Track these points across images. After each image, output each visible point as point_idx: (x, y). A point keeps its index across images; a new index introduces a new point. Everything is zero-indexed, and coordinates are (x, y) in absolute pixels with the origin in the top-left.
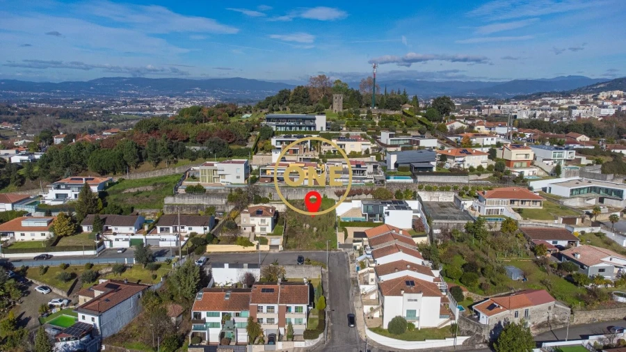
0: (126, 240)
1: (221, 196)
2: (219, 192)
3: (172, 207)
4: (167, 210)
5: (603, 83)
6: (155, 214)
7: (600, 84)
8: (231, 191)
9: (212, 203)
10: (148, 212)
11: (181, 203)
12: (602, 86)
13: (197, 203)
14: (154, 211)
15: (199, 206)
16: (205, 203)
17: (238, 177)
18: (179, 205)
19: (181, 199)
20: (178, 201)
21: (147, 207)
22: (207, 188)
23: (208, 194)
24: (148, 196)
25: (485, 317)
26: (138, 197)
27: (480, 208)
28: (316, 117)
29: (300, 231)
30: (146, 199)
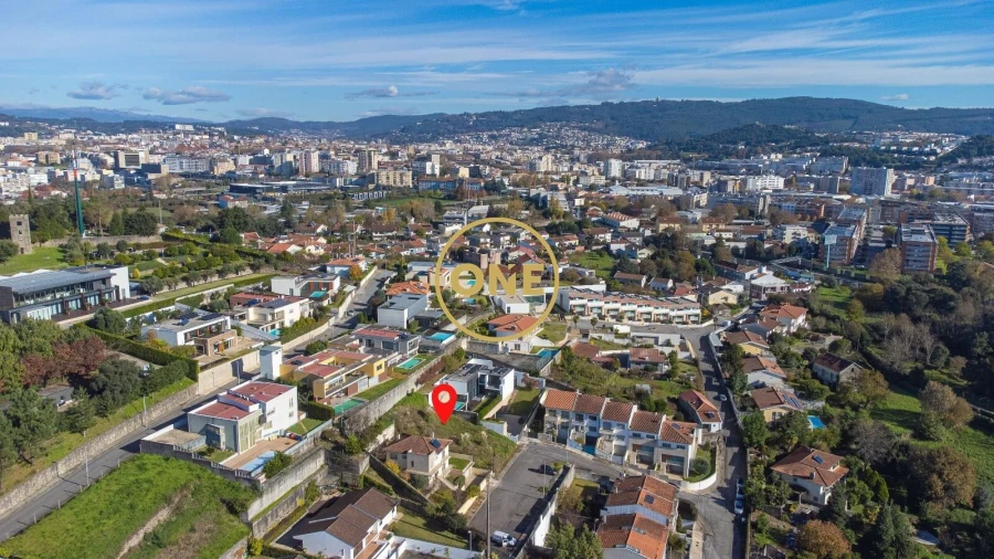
1: (314, 456)
2: (302, 451)
3: (263, 518)
4: (259, 531)
8: (314, 440)
9: (307, 476)
11: (272, 501)
13: (290, 488)
14: (238, 547)
15: (295, 492)
16: (299, 481)
18: (271, 507)
19: (270, 496)
20: (267, 501)
22: (288, 453)
24: (193, 530)
25: (717, 424)
26: (176, 543)
27: (517, 347)
28: (112, 271)
29: (461, 448)
30: (196, 536)
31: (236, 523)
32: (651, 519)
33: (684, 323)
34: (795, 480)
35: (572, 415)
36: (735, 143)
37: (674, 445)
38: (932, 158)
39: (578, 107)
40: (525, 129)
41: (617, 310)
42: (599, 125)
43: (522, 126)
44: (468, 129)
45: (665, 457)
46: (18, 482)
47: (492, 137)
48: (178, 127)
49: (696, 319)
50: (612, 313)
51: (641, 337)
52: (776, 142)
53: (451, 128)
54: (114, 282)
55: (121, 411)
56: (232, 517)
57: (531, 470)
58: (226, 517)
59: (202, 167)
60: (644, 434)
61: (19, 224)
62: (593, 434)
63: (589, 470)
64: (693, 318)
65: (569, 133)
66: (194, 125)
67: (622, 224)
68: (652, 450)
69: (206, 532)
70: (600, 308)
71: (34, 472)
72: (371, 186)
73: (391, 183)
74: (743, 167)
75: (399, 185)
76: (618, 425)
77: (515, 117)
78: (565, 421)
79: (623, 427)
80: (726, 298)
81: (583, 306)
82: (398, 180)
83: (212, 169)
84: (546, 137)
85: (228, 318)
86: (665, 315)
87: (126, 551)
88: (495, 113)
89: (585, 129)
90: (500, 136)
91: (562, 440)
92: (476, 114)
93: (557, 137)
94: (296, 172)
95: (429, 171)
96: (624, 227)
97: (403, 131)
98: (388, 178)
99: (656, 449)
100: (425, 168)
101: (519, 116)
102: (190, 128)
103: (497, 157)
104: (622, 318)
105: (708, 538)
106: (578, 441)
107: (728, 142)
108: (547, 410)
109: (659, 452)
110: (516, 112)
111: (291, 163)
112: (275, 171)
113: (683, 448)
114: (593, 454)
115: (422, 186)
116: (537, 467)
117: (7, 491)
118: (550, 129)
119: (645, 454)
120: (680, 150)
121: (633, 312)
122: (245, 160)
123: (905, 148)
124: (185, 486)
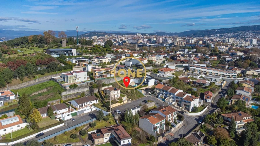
0: (69, 115)
1: (85, 87)
2: (83, 85)
3: (66, 96)
4: (64, 99)
5: (87, 33)
6: (58, 102)
7: (86, 34)
8: (88, 84)
9: (82, 91)
10: (54, 102)
11: (69, 94)
12: (87, 34)
13: (76, 92)
14: (58, 100)
15: (77, 94)
16: (79, 92)
17: (85, 78)
18: (69, 95)
19: (69, 92)
20: (68, 93)
21: (54, 99)
22: (78, 84)
23: (79, 87)
24: (49, 94)
25: (209, 100)
26: (44, 96)
27: (163, 75)
28: (72, 49)
29: (127, 94)
30: (49, 96)
31: (59, 96)
32: (162, 115)
33: (230, 77)
34: (227, 118)
35: (161, 90)
37: (187, 101)
40: (233, 33)
41: (206, 71)
43: (232, 32)
44: (214, 34)
45: (184, 105)
46: (27, 81)
47: (221, 36)
48: (137, 34)
49: (235, 77)
50: (204, 72)
51: (207, 78)
53: (209, 33)
54: (72, 52)
55: (53, 73)
56: (59, 94)
57: (142, 101)
58: (58, 94)
59: (135, 41)
60: (179, 97)
61: (64, 41)
62: (166, 96)
63: (158, 104)
64: (234, 77)
66: (141, 34)
67: (237, 54)
68: (181, 102)
69: (52, 96)
70: (200, 70)
71: (31, 80)
72: (173, 46)
73: (178, 45)
75: (180, 45)
76: (172, 94)
77: (230, 30)
78: (160, 92)
79: (174, 95)
80: (253, 73)
81: (194, 69)
82: (180, 44)
83: (137, 42)
84: (239, 35)
85: (88, 59)
86: (223, 74)
87: (33, 95)
88: (223, 29)
89: (254, 33)
90: (224, 35)
91: (157, 97)
92: (217, 29)
93: (243, 35)
94: (156, 42)
95: (190, 42)
97: (194, 34)
98: (178, 43)
99: (182, 102)
100: (189, 41)
101: (231, 29)
102: (140, 34)
104: (207, 74)
105: (184, 126)
106: (162, 97)
108: (155, 88)
109: (183, 103)
110: (230, 28)
111: (155, 40)
112: (151, 42)
113: (189, 102)
114: (164, 101)
115: (187, 46)
116: (143, 101)
117: (24, 82)
118: (241, 33)
119: (179, 103)
121: (212, 72)
122: (145, 40)
124: (52, 86)
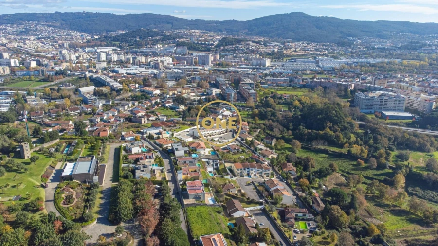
25: (266, 162)
27: (205, 153)
35: (243, 169)
36: (135, 37)
37: (267, 170)
38: (213, 46)
39: (42, 14)
42: (57, 24)
45: (265, 174)
52: (152, 37)
60: (260, 169)
61: (26, 147)
62: (249, 173)
65: (42, 28)
74: (151, 52)
78: (241, 171)
79: (255, 169)
91: (242, 176)
96: (156, 94)
99: (263, 172)
103: (18, 46)
106: (246, 175)
107: (132, 37)
108: (236, 170)
114: (251, 177)
115: (19, 73)
119: (260, 174)
120: (112, 41)
123: (203, 42)
124: (209, 211)
